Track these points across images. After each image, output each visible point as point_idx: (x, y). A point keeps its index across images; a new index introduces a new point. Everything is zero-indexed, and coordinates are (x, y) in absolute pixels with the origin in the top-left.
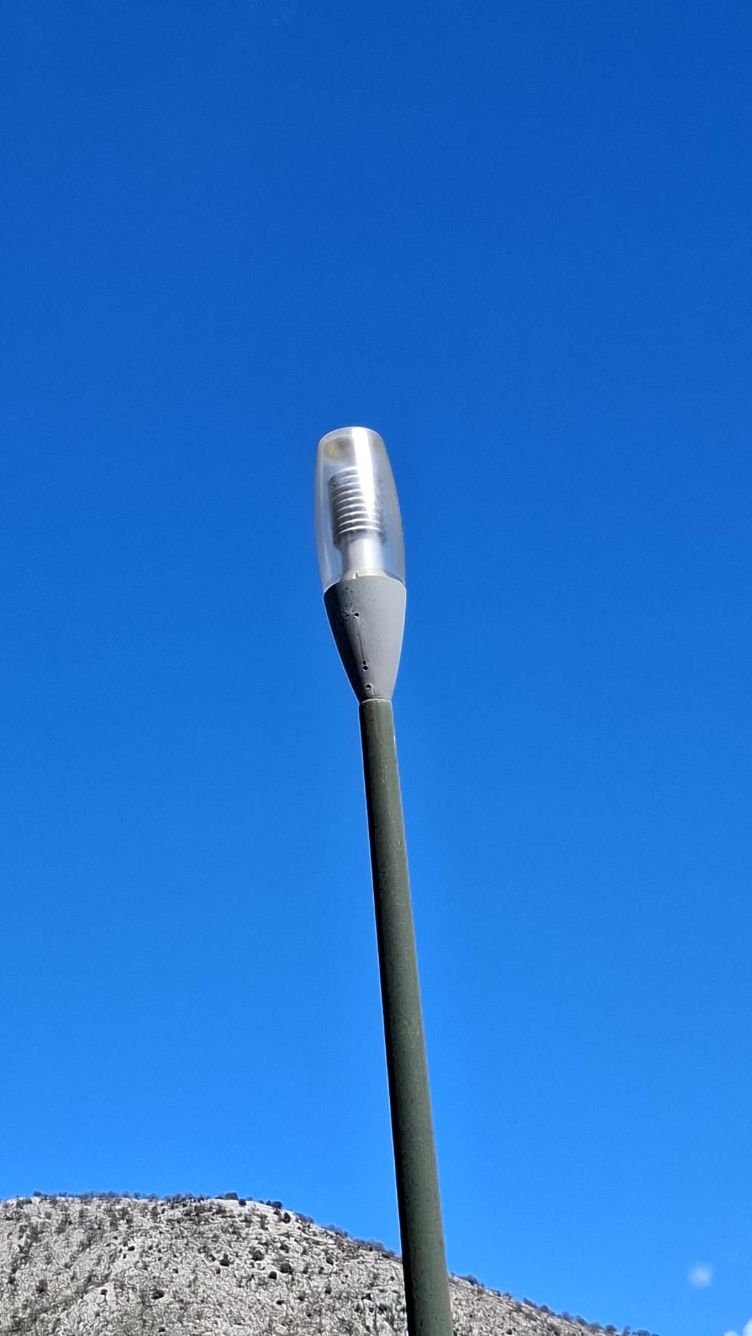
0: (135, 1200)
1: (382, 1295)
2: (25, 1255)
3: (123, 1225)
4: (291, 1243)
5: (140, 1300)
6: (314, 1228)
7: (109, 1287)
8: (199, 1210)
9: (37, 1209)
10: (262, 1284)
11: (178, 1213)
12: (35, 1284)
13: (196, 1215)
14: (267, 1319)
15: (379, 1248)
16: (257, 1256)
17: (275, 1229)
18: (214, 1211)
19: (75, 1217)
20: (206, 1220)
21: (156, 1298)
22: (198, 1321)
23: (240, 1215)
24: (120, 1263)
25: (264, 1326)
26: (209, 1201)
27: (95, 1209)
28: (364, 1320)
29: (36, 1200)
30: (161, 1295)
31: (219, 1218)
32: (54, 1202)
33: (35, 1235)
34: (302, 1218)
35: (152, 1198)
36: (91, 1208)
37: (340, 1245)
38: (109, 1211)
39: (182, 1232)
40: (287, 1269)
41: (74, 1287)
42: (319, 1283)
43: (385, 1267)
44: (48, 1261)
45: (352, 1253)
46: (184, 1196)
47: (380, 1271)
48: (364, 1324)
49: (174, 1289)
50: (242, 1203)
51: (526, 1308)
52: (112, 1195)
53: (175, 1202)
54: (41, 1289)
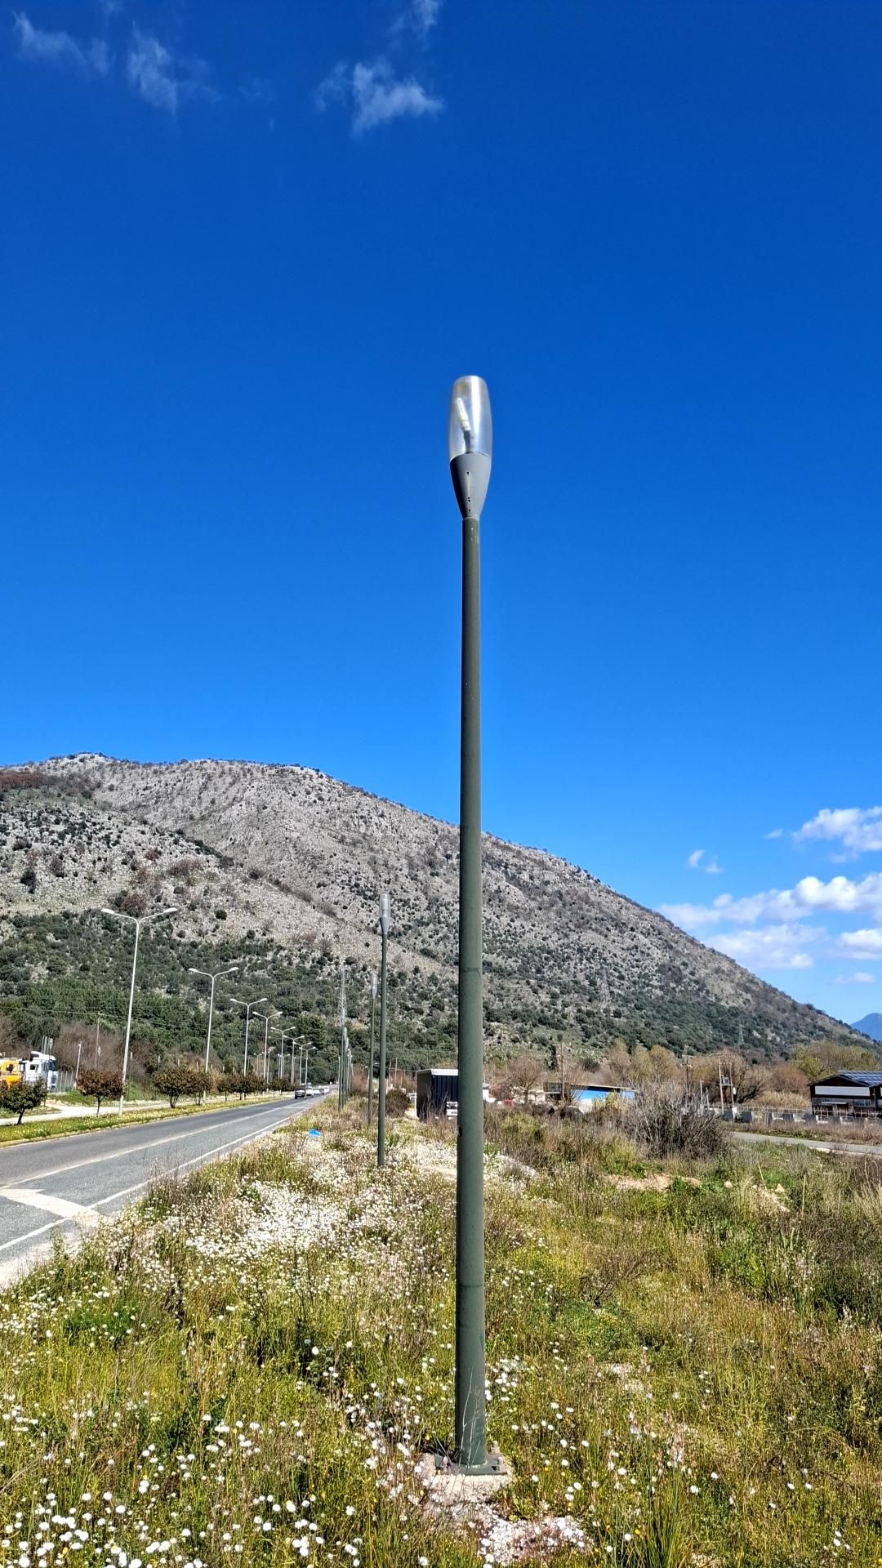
0: (253, 764)
1: (362, 811)
2: (205, 787)
3: (249, 776)
4: (323, 788)
5: (257, 810)
6: (334, 781)
7: (243, 803)
8: (283, 771)
9: (210, 766)
10: (310, 805)
11: (273, 772)
12: (210, 800)
13: (281, 773)
14: (312, 820)
15: (361, 790)
16: (308, 793)
17: (316, 781)
18: (289, 771)
19: (227, 771)
20: (286, 776)
21: (263, 809)
22: (282, 820)
23: (301, 774)
24: (247, 794)
25: (311, 823)
26: (287, 767)
27: (236, 767)
28: (354, 822)
29: (209, 761)
30: (266, 808)
31: (291, 775)
32: (217, 763)
33: (209, 778)
34: (328, 777)
35: (261, 764)
36: (234, 767)
37: (344, 789)
38: (242, 769)
39: (275, 781)
40: (321, 799)
41: (227, 801)
42: (335, 805)
43: (363, 800)
44: (216, 790)
45: (350, 793)
46: (276, 764)
49: (272, 806)
50: (302, 769)
51: (424, 817)
52: (243, 761)
53: (272, 766)
54: (213, 802)
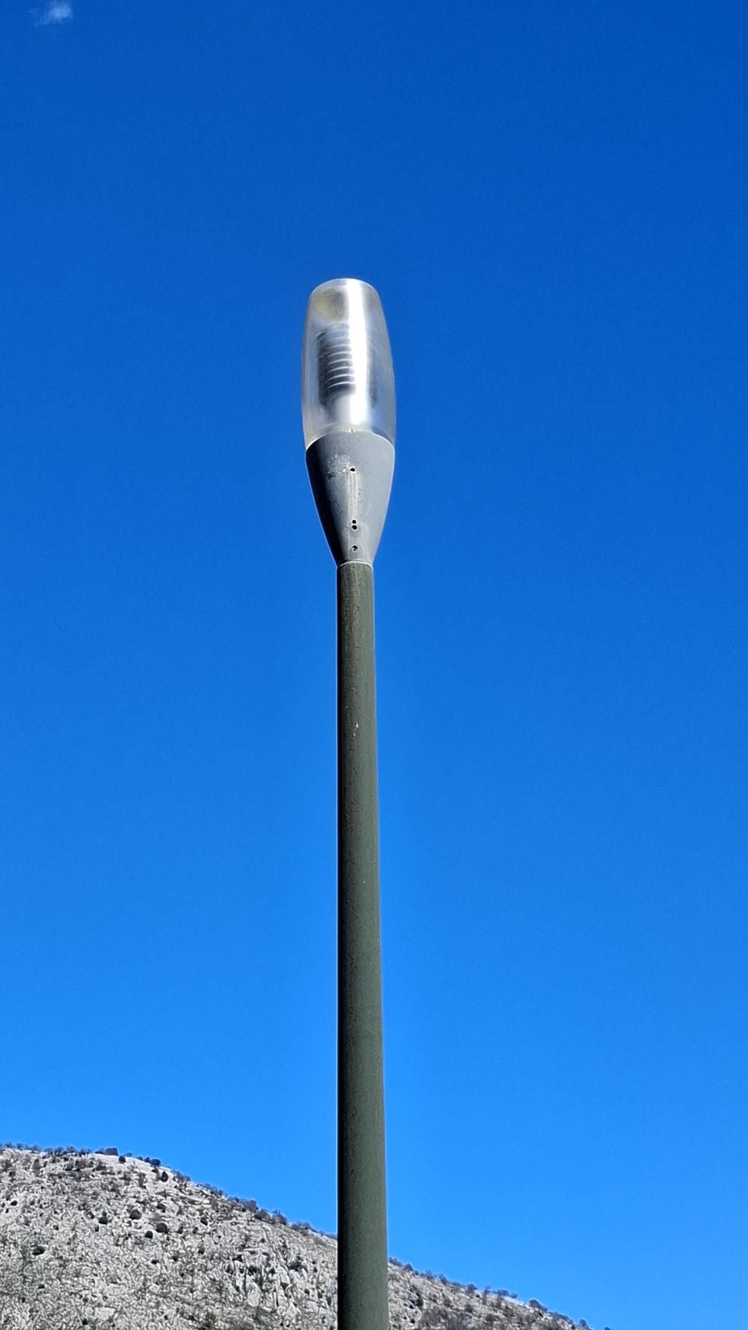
0: (17, 1151)
1: (252, 1257)
4: (168, 1202)
5: (21, 1256)
6: (191, 1186)
8: (81, 1165)
10: (139, 1243)
11: (59, 1167)
13: (76, 1172)
14: (142, 1278)
15: (251, 1206)
16: (135, 1215)
17: (152, 1188)
18: (95, 1166)
20: (87, 1177)
21: (35, 1254)
22: (76, 1279)
23: (119, 1173)
24: (2, 1217)
25: (139, 1285)
26: (90, 1156)
28: (235, 1281)
30: (41, 1251)
31: (98, 1174)
34: (180, 1178)
35: (35, 1149)
37: (214, 1204)
39: (63, 1189)
40: (163, 1229)
42: (193, 1242)
43: (256, 1229)
45: (227, 1214)
46: (65, 1150)
47: (252, 1233)
48: (234, 1285)
49: (54, 1246)
53: (57, 1155)
